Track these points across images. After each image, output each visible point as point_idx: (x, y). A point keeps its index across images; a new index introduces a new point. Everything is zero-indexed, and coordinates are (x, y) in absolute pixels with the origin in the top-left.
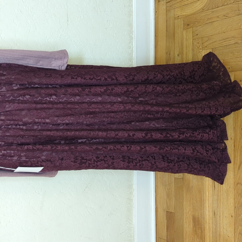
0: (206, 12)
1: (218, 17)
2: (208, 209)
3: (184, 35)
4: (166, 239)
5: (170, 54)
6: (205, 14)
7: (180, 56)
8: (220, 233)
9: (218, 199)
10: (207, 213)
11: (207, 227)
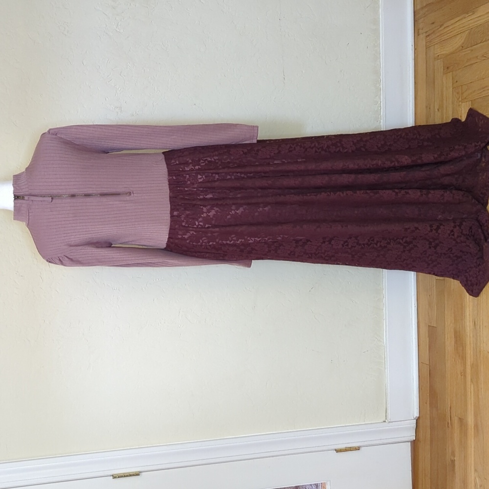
0: (465, 50)
1: (477, 57)
2: (468, 319)
3: (444, 81)
4: (428, 364)
5: (430, 108)
6: (465, 53)
7: (440, 111)
8: (480, 349)
9: (478, 303)
10: (468, 324)
11: (468, 343)
